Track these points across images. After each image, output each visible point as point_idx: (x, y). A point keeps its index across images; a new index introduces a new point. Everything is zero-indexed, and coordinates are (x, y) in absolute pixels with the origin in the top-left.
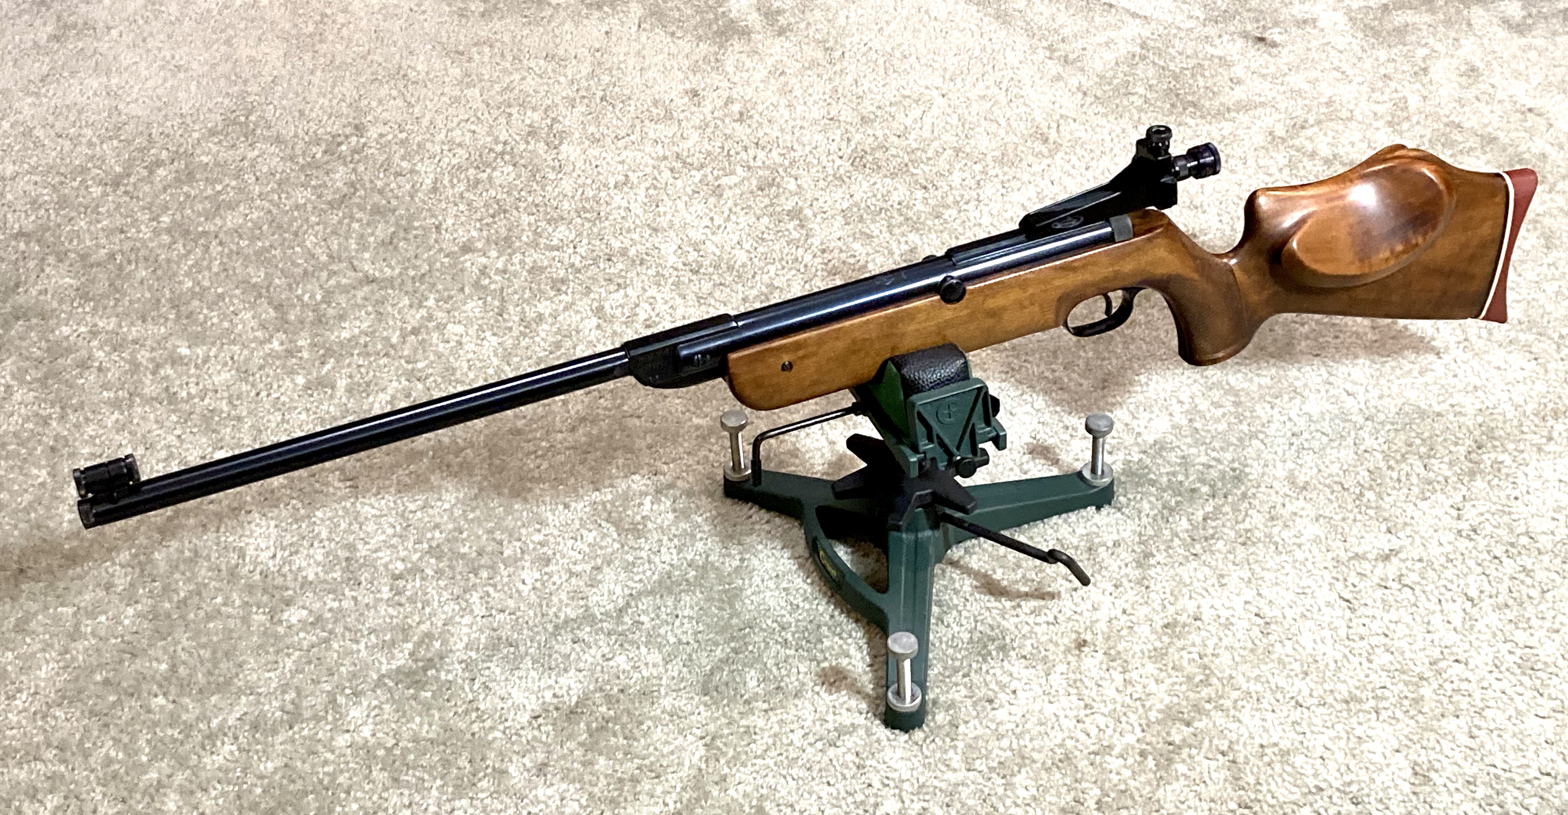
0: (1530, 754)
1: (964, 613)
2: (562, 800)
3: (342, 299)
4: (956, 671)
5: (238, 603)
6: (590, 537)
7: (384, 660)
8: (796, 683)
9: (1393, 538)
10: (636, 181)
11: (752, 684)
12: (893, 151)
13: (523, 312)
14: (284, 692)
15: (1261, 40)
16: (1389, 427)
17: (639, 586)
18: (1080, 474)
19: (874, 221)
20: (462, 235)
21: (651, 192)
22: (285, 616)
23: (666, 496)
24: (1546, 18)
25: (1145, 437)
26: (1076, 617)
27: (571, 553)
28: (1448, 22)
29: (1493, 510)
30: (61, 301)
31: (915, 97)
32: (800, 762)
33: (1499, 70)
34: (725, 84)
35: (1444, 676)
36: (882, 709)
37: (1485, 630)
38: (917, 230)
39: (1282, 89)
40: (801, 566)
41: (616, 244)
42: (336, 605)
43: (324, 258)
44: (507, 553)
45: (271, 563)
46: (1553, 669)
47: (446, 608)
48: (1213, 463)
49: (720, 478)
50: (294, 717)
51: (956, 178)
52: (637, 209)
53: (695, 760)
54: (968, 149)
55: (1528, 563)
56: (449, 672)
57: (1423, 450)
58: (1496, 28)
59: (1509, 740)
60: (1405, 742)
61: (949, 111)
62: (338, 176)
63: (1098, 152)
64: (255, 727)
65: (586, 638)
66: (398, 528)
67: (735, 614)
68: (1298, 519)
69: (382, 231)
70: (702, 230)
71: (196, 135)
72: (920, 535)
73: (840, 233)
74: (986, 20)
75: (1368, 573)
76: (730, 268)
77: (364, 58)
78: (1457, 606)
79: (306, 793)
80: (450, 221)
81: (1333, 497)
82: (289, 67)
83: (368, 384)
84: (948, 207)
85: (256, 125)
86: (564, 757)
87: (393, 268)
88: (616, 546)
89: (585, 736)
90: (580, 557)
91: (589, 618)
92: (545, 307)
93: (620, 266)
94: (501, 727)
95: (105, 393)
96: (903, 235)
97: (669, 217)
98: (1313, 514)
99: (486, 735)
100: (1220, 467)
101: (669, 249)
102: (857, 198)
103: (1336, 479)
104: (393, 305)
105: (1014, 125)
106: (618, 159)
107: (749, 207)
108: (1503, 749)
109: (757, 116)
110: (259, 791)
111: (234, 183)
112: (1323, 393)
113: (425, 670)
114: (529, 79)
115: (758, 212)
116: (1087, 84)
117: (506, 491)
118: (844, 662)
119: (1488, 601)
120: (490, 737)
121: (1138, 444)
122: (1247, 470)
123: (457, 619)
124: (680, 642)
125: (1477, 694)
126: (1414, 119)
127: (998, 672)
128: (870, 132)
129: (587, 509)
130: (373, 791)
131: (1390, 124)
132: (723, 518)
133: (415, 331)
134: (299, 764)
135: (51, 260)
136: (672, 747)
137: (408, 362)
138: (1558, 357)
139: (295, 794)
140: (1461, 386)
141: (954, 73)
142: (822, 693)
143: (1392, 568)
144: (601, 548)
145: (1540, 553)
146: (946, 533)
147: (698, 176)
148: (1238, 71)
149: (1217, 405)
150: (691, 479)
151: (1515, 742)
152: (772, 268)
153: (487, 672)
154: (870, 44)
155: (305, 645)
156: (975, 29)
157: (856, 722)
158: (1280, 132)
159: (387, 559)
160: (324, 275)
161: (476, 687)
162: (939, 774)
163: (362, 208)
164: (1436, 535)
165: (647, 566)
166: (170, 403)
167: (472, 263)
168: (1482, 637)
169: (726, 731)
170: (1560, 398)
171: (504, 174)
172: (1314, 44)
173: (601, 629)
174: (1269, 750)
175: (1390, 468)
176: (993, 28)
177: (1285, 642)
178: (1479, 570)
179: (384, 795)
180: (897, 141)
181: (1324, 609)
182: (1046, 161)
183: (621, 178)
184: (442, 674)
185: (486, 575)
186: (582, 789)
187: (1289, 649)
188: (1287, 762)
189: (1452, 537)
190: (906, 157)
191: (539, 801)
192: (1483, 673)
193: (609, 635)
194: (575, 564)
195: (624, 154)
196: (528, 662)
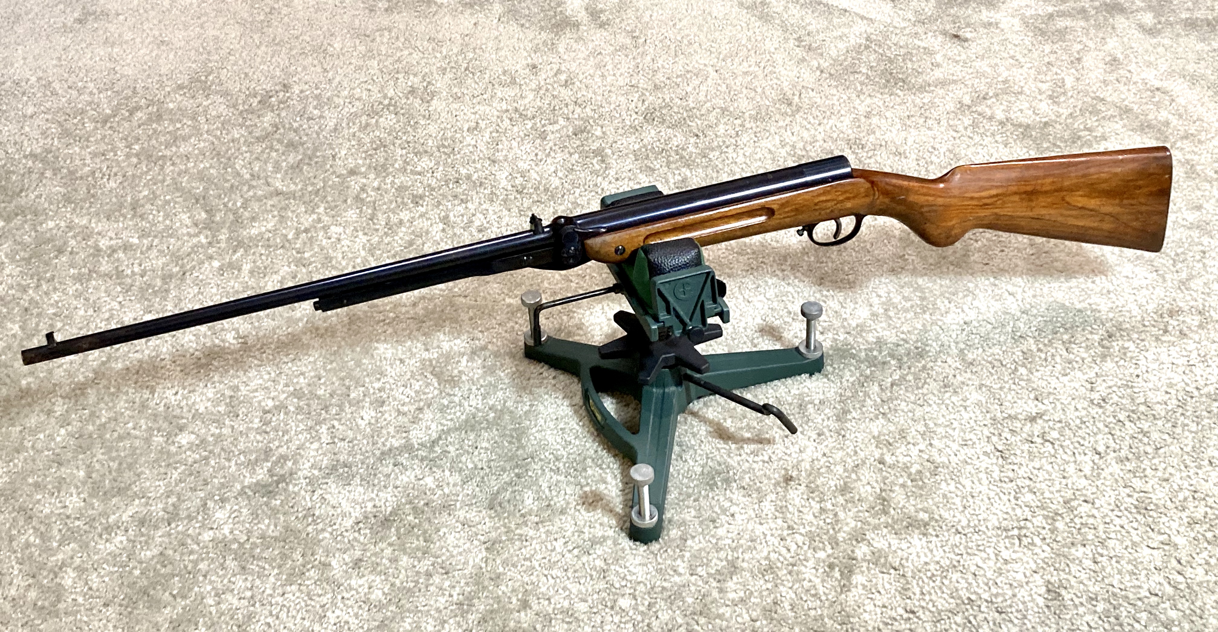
0: (1142, 578)
1: (699, 451)
2: (370, 587)
3: (256, 206)
4: (689, 496)
5: (144, 427)
6: (417, 386)
7: (248, 475)
8: (562, 503)
9: (1040, 404)
10: (483, 126)
11: (528, 502)
12: (676, 109)
13: (389, 219)
14: (168, 497)
15: (956, 36)
16: (1040, 318)
17: (449, 423)
18: (797, 349)
19: (656, 159)
20: (351, 163)
21: (494, 134)
22: (177, 439)
23: (479, 357)
24: (1171, 25)
25: (850, 322)
26: (786, 457)
27: (401, 397)
28: (1098, 27)
29: (1119, 384)
30: (51, 203)
31: (695, 71)
32: (559, 565)
33: (1134, 60)
34: (558, 60)
35: (1075, 512)
36: (628, 524)
37: (1109, 477)
38: (689, 166)
39: (970, 71)
40: (576, 412)
41: (463, 171)
42: (218, 431)
43: (247, 176)
44: (353, 395)
45: (173, 398)
46: (1162, 510)
47: (300, 436)
48: (902, 343)
49: (522, 344)
50: (172, 517)
51: (721, 129)
52: (482, 146)
53: (477, 560)
54: (732, 109)
55: (1145, 426)
56: (296, 485)
57: (1066, 337)
58: (1134, 31)
59: (1125, 565)
60: (1041, 564)
61: (719, 81)
62: (265, 119)
63: (828, 113)
64: (142, 523)
65: (404, 462)
66: (273, 375)
67: (521, 447)
68: (965, 388)
69: (292, 158)
70: (528, 162)
71: (168, 89)
72: (667, 390)
73: (631, 166)
74: (753, 19)
75: (1018, 430)
76: (546, 190)
77: (297, 38)
79: (174, 576)
80: (343, 152)
81: (993, 372)
82: (242, 43)
83: (265, 268)
84: (713, 149)
85: (213, 83)
86: (375, 554)
87: (296, 184)
88: (436, 392)
89: (394, 538)
90: (407, 400)
91: (408, 448)
92: (405, 215)
93: (464, 187)
94: (330, 529)
95: (72, 271)
96: (677, 169)
97: (504, 153)
98: (977, 383)
99: (318, 535)
100: (907, 346)
101: (502, 175)
102: (646, 142)
103: (997, 357)
104: (293, 212)
105: (768, 93)
106: (472, 110)
107: (565, 147)
108: (1120, 572)
109: (578, 83)
110: (137, 572)
111: (190, 123)
112: (990, 292)
113: (278, 483)
114: (414, 55)
115: (572, 151)
116: (824, 64)
117: (358, 349)
118: (602, 487)
119: (1113, 455)
120: (321, 537)
121: (844, 327)
122: (927, 348)
123: (308, 444)
124: (476, 467)
125: (1101, 528)
126: (1070, 94)
127: (722, 498)
128: (660, 95)
129: (418, 364)
130: (225, 576)
131: (1051, 97)
132: (521, 374)
133: (306, 231)
134: (171, 552)
135: (48, 174)
136: (461, 550)
137: (298, 253)
138: (1174, 269)
139: (164, 576)
140: (1098, 290)
141: (726, 56)
142: (582, 511)
143: (1037, 428)
144: (424, 394)
145: (1155, 419)
146: (688, 389)
147: (529, 124)
148: (939, 58)
149: (907, 299)
150: (499, 343)
151: (1130, 567)
152: (578, 191)
153: (324, 486)
154: (666, 34)
155: (190, 460)
156: (744, 25)
157: (606, 534)
158: (967, 100)
159: (261, 398)
160: (245, 188)
161: (314, 498)
162: (667, 577)
163: (280, 141)
164: (1073, 403)
165: (458, 408)
166: (118, 278)
167: (355, 184)
168: (1107, 483)
169: (504, 538)
170: (1174, 300)
171: (388, 120)
172: (996, 39)
173: (417, 456)
174: (932, 567)
175: (1039, 350)
176: (757, 24)
177: (949, 481)
178: (1107, 430)
179: (233, 579)
180: (679, 102)
181: (982, 457)
182: (788, 119)
183: (473, 124)
184: (291, 487)
185: (334, 412)
186: (386, 580)
187: (952, 487)
188: (946, 577)
189: (1086, 404)
190: (685, 115)
191: (351, 589)
192: (1106, 511)
193: (422, 460)
194: (403, 405)
195: (477, 107)
196: (358, 480)
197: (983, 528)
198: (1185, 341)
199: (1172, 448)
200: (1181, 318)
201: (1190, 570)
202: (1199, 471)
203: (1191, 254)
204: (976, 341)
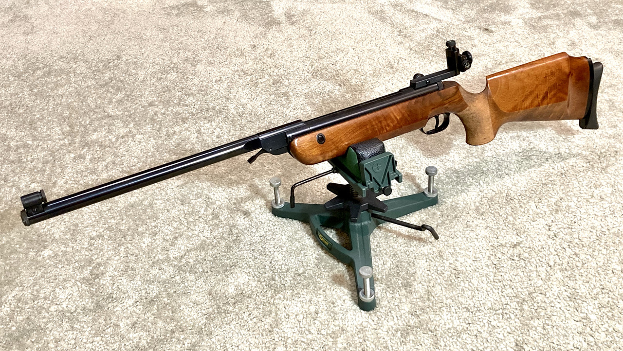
0: (570, 338)
2: (140, 339)
3: (97, 123)
4: (320, 288)
6: (175, 224)
7: (79, 274)
9: (519, 238)
10: (224, 79)
12: (329, 70)
13: (168, 131)
14: (34, 286)
15: (487, 30)
17: (191, 246)
18: (424, 193)
19: (316, 98)
20: (150, 99)
21: (229, 84)
24: (606, 23)
27: (166, 231)
28: (565, 24)
29: (564, 227)
31: (342, 49)
32: (245, 327)
33: (584, 43)
34: (267, 43)
35: (535, 300)
37: (555, 280)
39: (493, 49)
41: (211, 105)
42: (65, 249)
43: (93, 107)
44: (140, 230)
46: (584, 299)
47: (109, 253)
50: (36, 297)
52: (222, 91)
53: (200, 324)
54: (360, 70)
55: (577, 250)
56: (104, 280)
58: (585, 27)
59: (561, 331)
60: (514, 329)
61: (354, 55)
62: (106, 75)
64: (19, 300)
65: (164, 267)
66: (98, 218)
68: (478, 228)
69: (120, 96)
70: (246, 100)
71: (55, 58)
73: (303, 102)
74: (375, 20)
75: (506, 253)
77: (127, 30)
78: (543, 269)
79: (34, 330)
80: (147, 94)
81: (494, 219)
86: (144, 320)
87: (119, 112)
88: (186, 228)
89: (156, 311)
90: (169, 233)
91: (168, 260)
92: (177, 129)
93: (211, 113)
94: (121, 306)
97: (234, 94)
98: (484, 226)
99: (114, 308)
101: (232, 107)
102: (312, 88)
103: (497, 211)
104: (116, 126)
105: (380, 61)
106: (218, 71)
107: (268, 91)
109: (277, 56)
110: (14, 328)
111: (65, 77)
113: (95, 279)
115: (271, 93)
116: (413, 45)
119: (558, 267)
120: (115, 310)
122: (458, 206)
123: (113, 257)
124: (204, 271)
125: (549, 309)
128: (321, 62)
130: (62, 331)
133: (123, 137)
134: (33, 318)
138: (599, 162)
139: (28, 331)
140: (555, 173)
141: (359, 40)
143: (517, 251)
144: (179, 229)
145: (583, 246)
147: (249, 78)
148: (476, 42)
151: (564, 332)
152: (272, 116)
153: (120, 281)
154: (327, 29)
156: (370, 23)
159: (90, 231)
160: (92, 114)
161: (114, 288)
162: (305, 335)
163: (112, 87)
164: (538, 236)
165: (197, 238)
166: (18, 163)
167: (151, 111)
168: (554, 283)
169: (216, 312)
170: (598, 179)
171: (173, 76)
172: (508, 31)
173: (172, 264)
174: (452, 331)
175: (521, 206)
176: (378, 23)
177: (465, 281)
178: (556, 253)
179: (66, 333)
180: (332, 66)
181: (484, 268)
182: (391, 76)
183: (218, 78)
184: (101, 281)
185: (129, 239)
186: (149, 335)
187: (467, 285)
188: (459, 336)
189: (545, 237)
190: (334, 73)
191: (130, 340)
192: (552, 299)
193: (175, 266)
194: (167, 236)
195: (221, 69)
196: (139, 276)
197: (482, 309)
198: (603, 202)
199: (592, 263)
200: (601, 189)
201: (598, 334)
202: (606, 277)
203: (609, 153)
204: (486, 202)
